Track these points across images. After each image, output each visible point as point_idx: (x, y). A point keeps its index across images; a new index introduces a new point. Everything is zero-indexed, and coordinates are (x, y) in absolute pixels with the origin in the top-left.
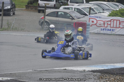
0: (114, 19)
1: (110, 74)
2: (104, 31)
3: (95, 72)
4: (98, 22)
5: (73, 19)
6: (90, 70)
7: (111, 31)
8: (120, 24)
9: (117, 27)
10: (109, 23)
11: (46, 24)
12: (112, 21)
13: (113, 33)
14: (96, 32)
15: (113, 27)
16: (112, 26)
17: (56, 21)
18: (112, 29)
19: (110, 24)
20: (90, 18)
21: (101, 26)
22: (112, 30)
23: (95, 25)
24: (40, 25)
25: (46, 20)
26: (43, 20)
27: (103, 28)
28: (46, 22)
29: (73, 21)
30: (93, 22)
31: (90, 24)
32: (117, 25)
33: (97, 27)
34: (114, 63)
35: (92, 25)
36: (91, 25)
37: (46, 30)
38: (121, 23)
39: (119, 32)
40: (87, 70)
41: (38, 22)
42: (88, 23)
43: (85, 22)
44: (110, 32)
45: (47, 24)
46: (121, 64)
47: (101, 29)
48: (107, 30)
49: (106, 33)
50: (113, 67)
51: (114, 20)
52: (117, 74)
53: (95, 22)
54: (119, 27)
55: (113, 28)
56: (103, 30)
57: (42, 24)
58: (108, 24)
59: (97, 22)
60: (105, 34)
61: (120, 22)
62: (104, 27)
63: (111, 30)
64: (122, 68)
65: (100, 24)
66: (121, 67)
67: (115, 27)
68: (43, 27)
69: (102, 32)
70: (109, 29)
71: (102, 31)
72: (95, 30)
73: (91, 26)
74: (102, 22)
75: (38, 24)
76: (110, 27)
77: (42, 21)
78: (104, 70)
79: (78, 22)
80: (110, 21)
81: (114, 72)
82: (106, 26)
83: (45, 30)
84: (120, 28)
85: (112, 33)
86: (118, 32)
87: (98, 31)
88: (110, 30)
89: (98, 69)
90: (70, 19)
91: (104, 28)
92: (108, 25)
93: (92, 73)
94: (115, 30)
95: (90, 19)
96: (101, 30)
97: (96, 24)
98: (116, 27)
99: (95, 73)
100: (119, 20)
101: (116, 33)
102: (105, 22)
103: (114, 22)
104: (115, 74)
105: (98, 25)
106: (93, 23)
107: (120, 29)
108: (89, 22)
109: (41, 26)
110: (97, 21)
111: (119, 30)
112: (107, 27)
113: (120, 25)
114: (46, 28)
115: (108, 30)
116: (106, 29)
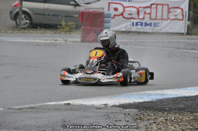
0: (157, 3)
1: (155, 110)
2: (139, 27)
3: (126, 108)
4: (126, 9)
5: (77, 5)
6: (117, 104)
7: (151, 26)
8: (169, 12)
9: (164, 17)
10: (148, 11)
11: (23, 16)
12: (153, 6)
13: (157, 29)
14: (122, 30)
15: (156, 19)
16: (153, 16)
17: (44, 10)
18: (153, 22)
19: (150, 14)
20: (110, 3)
21: (132, 18)
22: (155, 24)
23: (121, 16)
24: (12, 19)
25: (24, 9)
26: (18, 10)
27: (135, 21)
28: (25, 12)
29: (78, 8)
30: (116, 9)
31: (110, 14)
32: (164, 14)
33: (124, 19)
34: (162, 89)
35: (115, 15)
36: (112, 16)
37: (24, 28)
38: (171, 10)
39: (167, 28)
40: (111, 105)
41: (9, 13)
42: (106, 11)
43: (100, 11)
44: (150, 29)
45: (25, 17)
46: (177, 90)
47: (133, 23)
48: (144, 24)
49: (142, 31)
50: (161, 97)
51: (157, 5)
52: (170, 111)
53: (121, 9)
54: (168, 18)
55: (156, 21)
56: (137, 24)
57: (15, 17)
58: (145, 12)
59: (124, 11)
60: (139, 33)
61: (169, 9)
62: (138, 19)
63: (153, 24)
64: (178, 97)
65: (129, 14)
66: (176, 96)
67: (160, 18)
68: (18, 23)
69: (134, 29)
70: (148, 23)
71: (135, 27)
72: (121, 26)
73: (113, 18)
74: (135, 10)
75: (9, 18)
76: (151, 19)
77: (15, 12)
78: (144, 102)
79: (87, 10)
80: (150, 7)
81: (163, 107)
82: (141, 16)
83: (22, 28)
84: (169, 21)
85: (155, 31)
86: (165, 27)
87: (126, 26)
88: (150, 24)
89: (132, 102)
90: (72, 5)
91: (139, 21)
92: (146, 15)
93: (121, 109)
94: (160, 25)
95: (111, 5)
96: (133, 25)
97: (122, 14)
98: (162, 19)
99: (127, 110)
100: (168, 5)
101: (161, 30)
102: (140, 9)
103: (157, 8)
104: (166, 111)
105: (126, 15)
106: (116, 13)
107: (170, 23)
108: (109, 10)
109: (14, 22)
110: (124, 8)
111: (168, 24)
112: (143, 19)
113: (170, 14)
114: (25, 25)
115: (146, 24)
116: (142, 23)
